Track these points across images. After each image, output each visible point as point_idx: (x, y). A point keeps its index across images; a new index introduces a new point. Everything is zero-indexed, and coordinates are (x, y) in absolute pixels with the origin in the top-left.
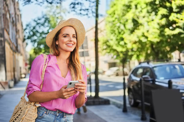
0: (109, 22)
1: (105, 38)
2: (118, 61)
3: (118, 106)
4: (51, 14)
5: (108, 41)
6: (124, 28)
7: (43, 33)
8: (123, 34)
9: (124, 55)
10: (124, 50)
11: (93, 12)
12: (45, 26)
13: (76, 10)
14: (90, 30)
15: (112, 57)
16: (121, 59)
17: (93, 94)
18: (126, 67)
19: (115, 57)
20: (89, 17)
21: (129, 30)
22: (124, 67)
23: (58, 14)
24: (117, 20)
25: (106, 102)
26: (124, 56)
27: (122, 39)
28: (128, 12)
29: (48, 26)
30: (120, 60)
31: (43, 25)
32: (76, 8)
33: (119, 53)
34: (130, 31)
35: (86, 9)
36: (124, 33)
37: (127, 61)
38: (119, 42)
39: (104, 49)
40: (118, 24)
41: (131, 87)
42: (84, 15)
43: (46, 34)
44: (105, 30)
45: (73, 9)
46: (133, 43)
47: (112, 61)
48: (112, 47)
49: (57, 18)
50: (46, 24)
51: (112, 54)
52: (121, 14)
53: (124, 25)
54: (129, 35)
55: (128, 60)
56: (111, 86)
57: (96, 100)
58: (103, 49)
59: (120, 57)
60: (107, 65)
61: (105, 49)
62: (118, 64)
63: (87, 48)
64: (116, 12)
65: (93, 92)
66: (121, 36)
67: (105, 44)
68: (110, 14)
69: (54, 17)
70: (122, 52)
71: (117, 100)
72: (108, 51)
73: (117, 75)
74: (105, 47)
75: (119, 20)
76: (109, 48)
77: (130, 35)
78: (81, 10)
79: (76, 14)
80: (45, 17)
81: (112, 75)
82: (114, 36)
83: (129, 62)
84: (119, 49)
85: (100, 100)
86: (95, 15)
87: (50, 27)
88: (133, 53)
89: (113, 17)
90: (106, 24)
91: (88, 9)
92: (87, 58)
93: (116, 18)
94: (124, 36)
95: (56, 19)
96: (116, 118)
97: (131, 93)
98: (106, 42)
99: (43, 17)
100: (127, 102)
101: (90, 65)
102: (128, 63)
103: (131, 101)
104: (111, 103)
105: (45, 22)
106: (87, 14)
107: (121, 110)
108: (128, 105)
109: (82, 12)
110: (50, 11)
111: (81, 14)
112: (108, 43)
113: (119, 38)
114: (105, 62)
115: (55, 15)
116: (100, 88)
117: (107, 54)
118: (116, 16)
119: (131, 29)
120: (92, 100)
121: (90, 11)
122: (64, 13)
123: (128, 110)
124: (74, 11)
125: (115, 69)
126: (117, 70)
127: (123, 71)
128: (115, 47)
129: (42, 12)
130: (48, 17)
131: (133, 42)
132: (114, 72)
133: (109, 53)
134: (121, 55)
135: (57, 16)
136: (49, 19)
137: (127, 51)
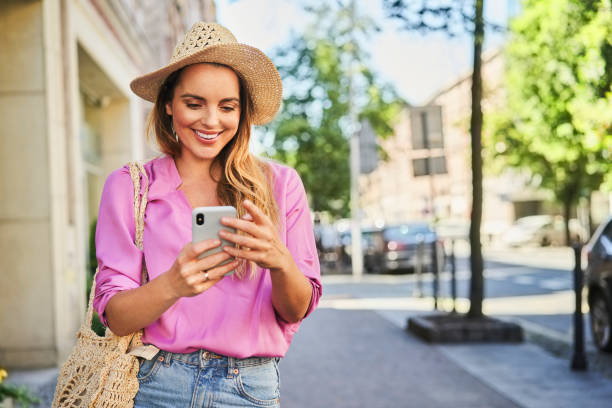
0: (520, 58)
1: (504, 117)
2: (548, 195)
3: (553, 348)
4: (322, 34)
5: (512, 126)
6: (573, 78)
7: (293, 99)
8: (566, 101)
9: (569, 172)
10: (572, 155)
11: (465, 17)
12: (300, 77)
13: (405, 13)
14: (451, 88)
15: (528, 184)
16: (559, 189)
17: (463, 306)
18: (576, 217)
19: (538, 179)
20: (452, 35)
21: (592, 84)
22: (568, 216)
23: (342, 34)
24: (546, 51)
25: (509, 334)
26: (569, 179)
27: (566, 117)
28: (586, 20)
29: (308, 77)
30: (556, 192)
31: (293, 72)
32: (405, 7)
33: (553, 167)
34: (594, 91)
35: (442, 9)
36: (573, 95)
37: (580, 195)
38: (554, 128)
39: (498, 154)
40: (552, 66)
41: (603, 284)
42: (435, 29)
43: (304, 102)
44: (501, 86)
45: (396, 11)
46: (603, 130)
47: (527, 195)
48: (527, 146)
49: (341, 48)
50: (304, 69)
51: (527, 171)
52: (563, 31)
53: (574, 67)
54: (590, 101)
55: (586, 191)
56: (525, 281)
57: (474, 325)
58: (495, 153)
59: (555, 182)
60: (508, 210)
61: (505, 153)
62: (547, 207)
63: (441, 144)
64: (544, 25)
65: (462, 297)
66: (560, 106)
67: (502, 137)
68: (523, 32)
69: (328, 47)
70: (563, 164)
71: (549, 327)
72: (514, 158)
73: (545, 243)
74: (502, 146)
75: (555, 50)
76: (515, 150)
77: (593, 101)
78: (421, 13)
79: (407, 28)
80: (301, 46)
81: (528, 243)
82: (536, 107)
83: (589, 198)
84: (555, 153)
85: (489, 326)
86: (472, 26)
87: (316, 81)
88: (603, 167)
89: (532, 39)
90: (508, 69)
91: (447, 10)
92: (440, 181)
93: (543, 45)
94: (571, 108)
95: (334, 53)
96: (547, 389)
97: (602, 304)
98: (505, 130)
99: (294, 47)
100: (588, 336)
101: (449, 208)
102: (583, 201)
103: (602, 334)
104: (527, 336)
105: (300, 61)
106: (445, 27)
107: (566, 362)
108: (589, 347)
109: (428, 18)
110: (315, 27)
111: (423, 25)
112: (513, 134)
113: (553, 113)
114: (504, 197)
115: (334, 39)
116: (489, 287)
117: (510, 170)
118: (543, 37)
119: (597, 81)
120: (459, 326)
121: (456, 15)
122: (363, 30)
123: (591, 365)
124: (399, 16)
125: (536, 222)
126: (545, 226)
127: (568, 231)
128: (538, 147)
129: (292, 31)
130: (311, 45)
131: (604, 126)
132: (535, 234)
133: (517, 165)
134: (561, 175)
135: (340, 41)
136: (311, 54)
137: (582, 160)
